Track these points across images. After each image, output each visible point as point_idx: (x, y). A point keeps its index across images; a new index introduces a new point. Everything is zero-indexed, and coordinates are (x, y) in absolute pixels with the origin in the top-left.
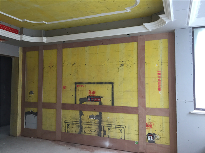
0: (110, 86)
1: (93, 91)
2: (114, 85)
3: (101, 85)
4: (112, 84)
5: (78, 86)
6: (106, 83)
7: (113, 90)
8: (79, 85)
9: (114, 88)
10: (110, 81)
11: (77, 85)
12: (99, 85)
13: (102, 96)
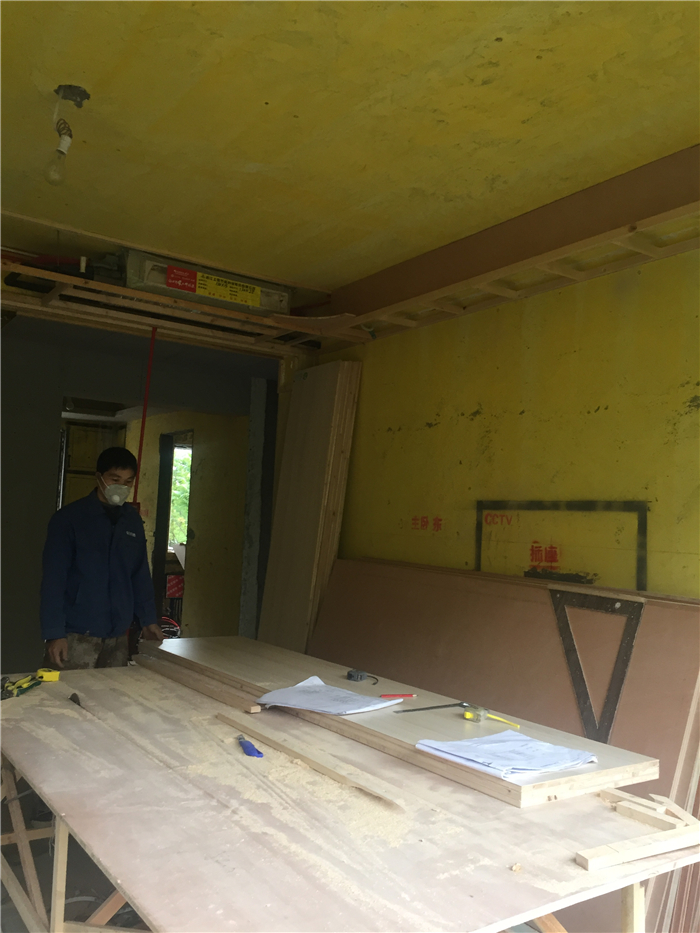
0: (632, 519)
1: (551, 547)
2: (649, 514)
3: (587, 513)
4: (640, 508)
5: (489, 518)
6: (609, 506)
7: (642, 545)
8: (493, 512)
9: (649, 535)
10: (629, 497)
11: (485, 512)
12: (578, 515)
13: (588, 574)
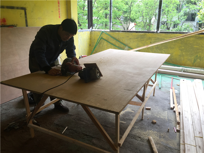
0: (23, 11)
1: (4, 18)
2: (26, 10)
4: (24, 9)
6: (18, 8)
7: (26, 17)
9: (27, 15)
10: (22, 6)
12: (10, 10)
13: (15, 24)
